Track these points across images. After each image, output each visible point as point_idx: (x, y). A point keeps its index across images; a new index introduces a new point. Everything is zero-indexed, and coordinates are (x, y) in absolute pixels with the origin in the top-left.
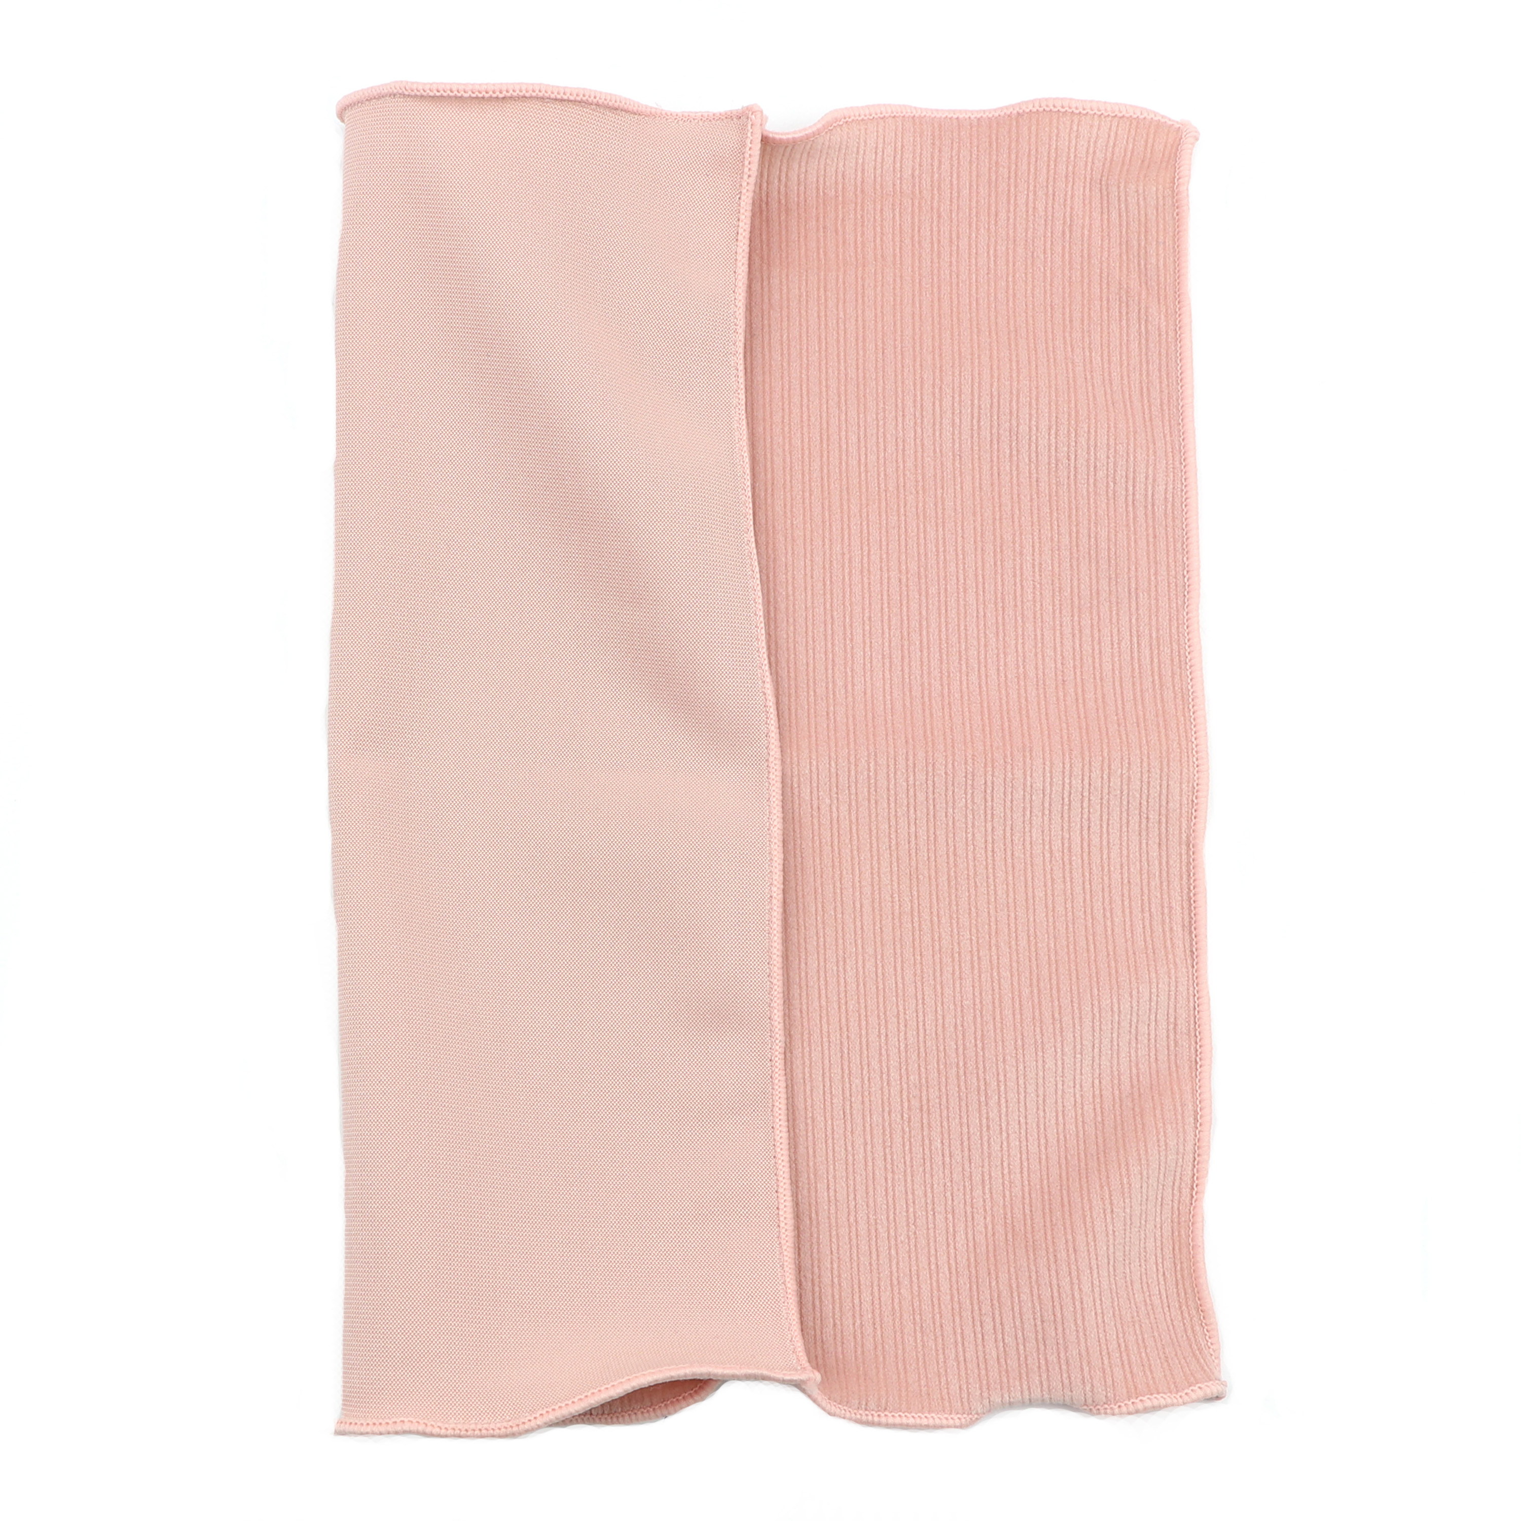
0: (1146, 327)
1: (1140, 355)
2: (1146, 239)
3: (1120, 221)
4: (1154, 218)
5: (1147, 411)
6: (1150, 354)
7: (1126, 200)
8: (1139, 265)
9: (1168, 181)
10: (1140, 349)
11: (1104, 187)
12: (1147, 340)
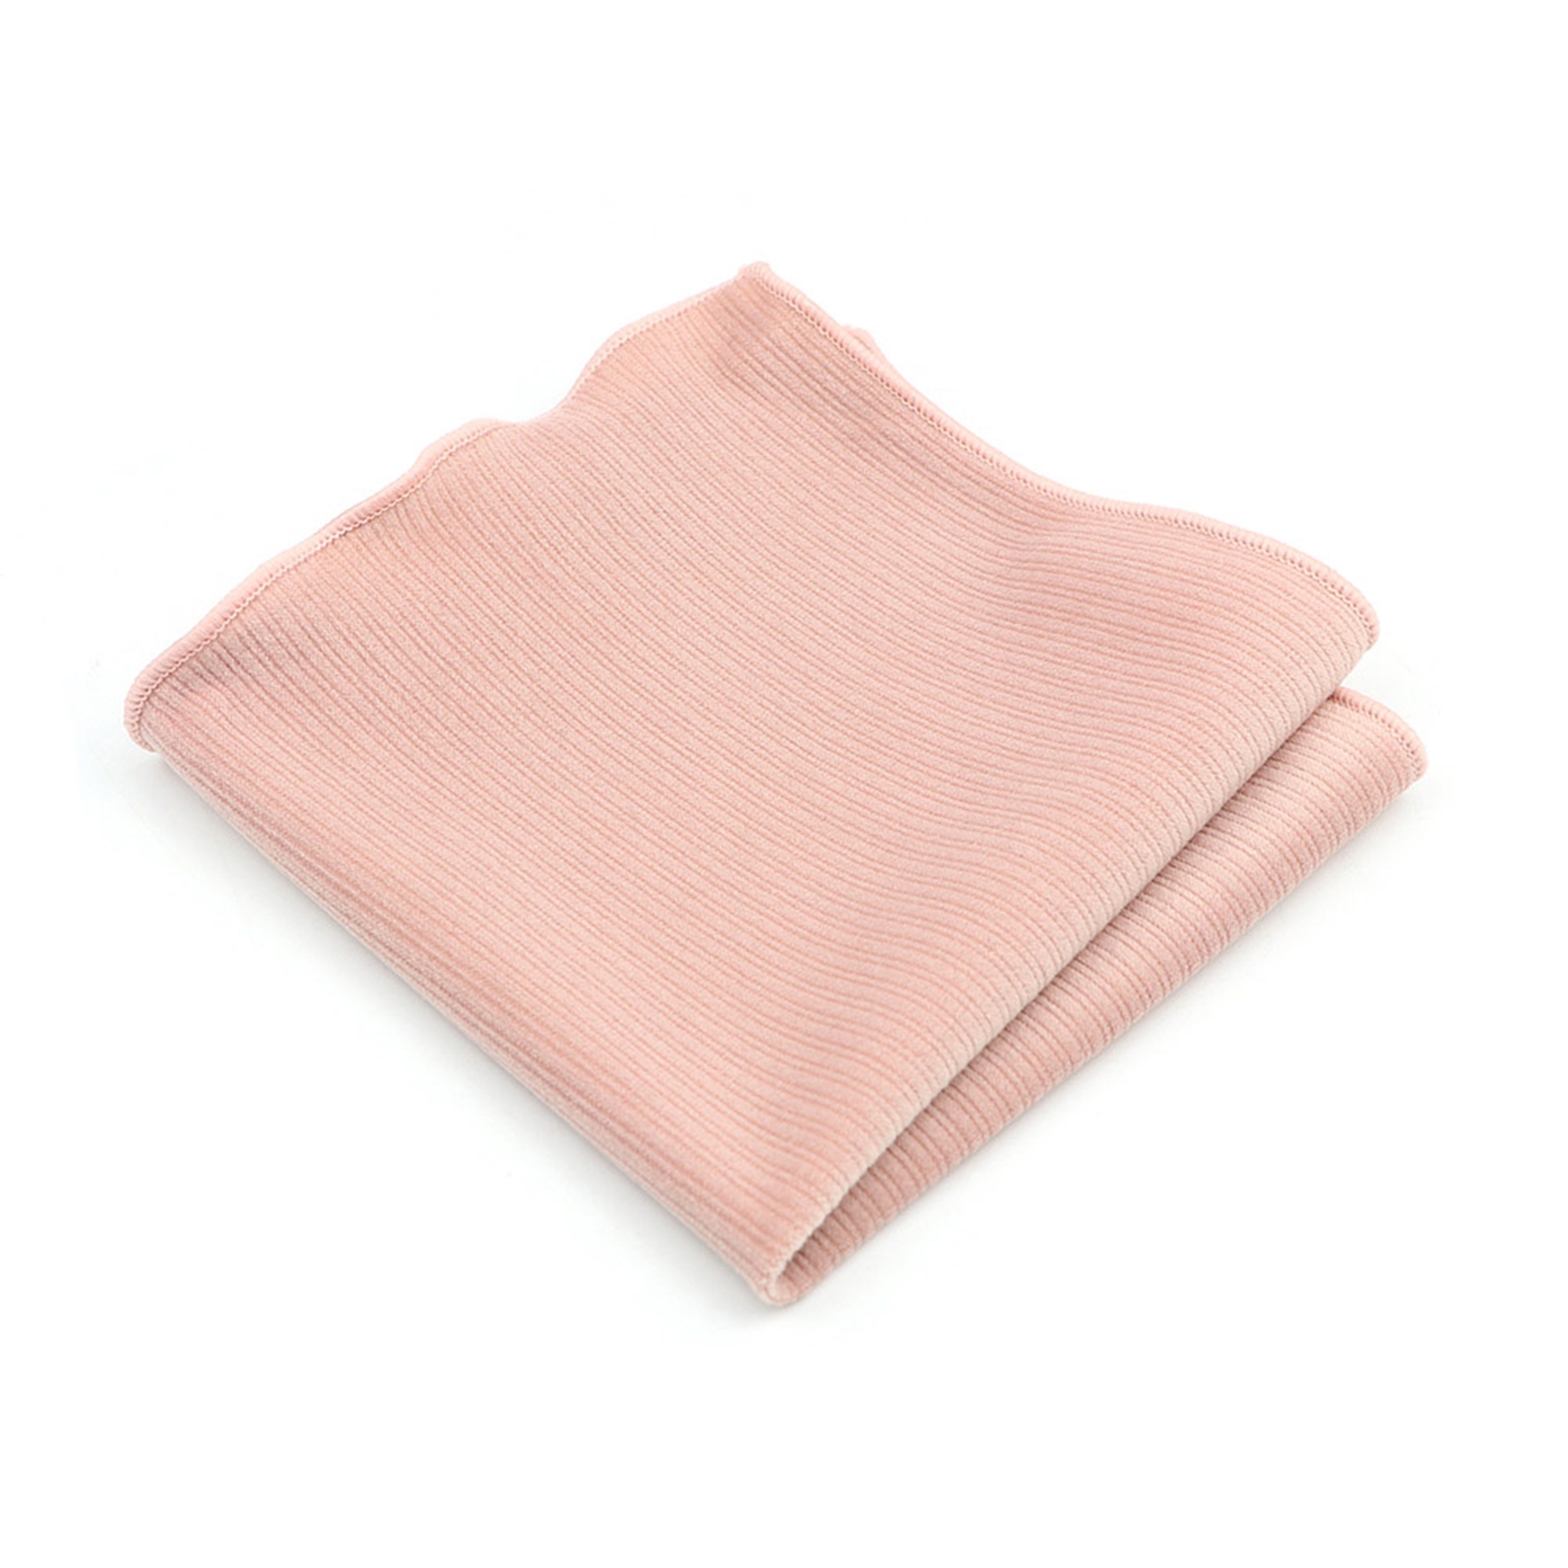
0: (901, 449)
1: (924, 476)
2: (818, 382)
3: (778, 389)
4: (806, 356)
5: (988, 512)
6: (930, 467)
7: (764, 366)
8: (835, 408)
9: (786, 312)
10: (917, 470)
11: (733, 377)
12: (914, 458)
